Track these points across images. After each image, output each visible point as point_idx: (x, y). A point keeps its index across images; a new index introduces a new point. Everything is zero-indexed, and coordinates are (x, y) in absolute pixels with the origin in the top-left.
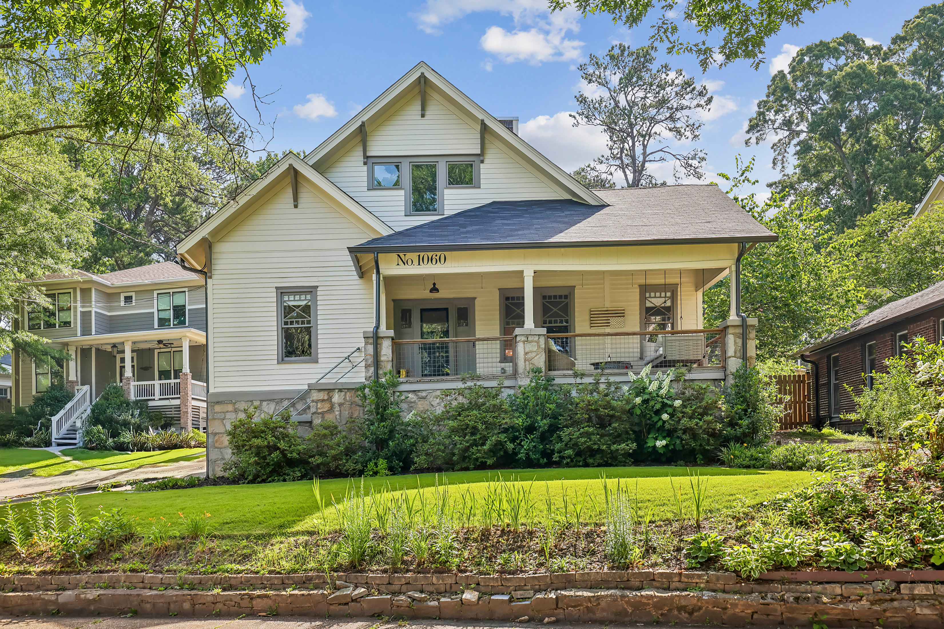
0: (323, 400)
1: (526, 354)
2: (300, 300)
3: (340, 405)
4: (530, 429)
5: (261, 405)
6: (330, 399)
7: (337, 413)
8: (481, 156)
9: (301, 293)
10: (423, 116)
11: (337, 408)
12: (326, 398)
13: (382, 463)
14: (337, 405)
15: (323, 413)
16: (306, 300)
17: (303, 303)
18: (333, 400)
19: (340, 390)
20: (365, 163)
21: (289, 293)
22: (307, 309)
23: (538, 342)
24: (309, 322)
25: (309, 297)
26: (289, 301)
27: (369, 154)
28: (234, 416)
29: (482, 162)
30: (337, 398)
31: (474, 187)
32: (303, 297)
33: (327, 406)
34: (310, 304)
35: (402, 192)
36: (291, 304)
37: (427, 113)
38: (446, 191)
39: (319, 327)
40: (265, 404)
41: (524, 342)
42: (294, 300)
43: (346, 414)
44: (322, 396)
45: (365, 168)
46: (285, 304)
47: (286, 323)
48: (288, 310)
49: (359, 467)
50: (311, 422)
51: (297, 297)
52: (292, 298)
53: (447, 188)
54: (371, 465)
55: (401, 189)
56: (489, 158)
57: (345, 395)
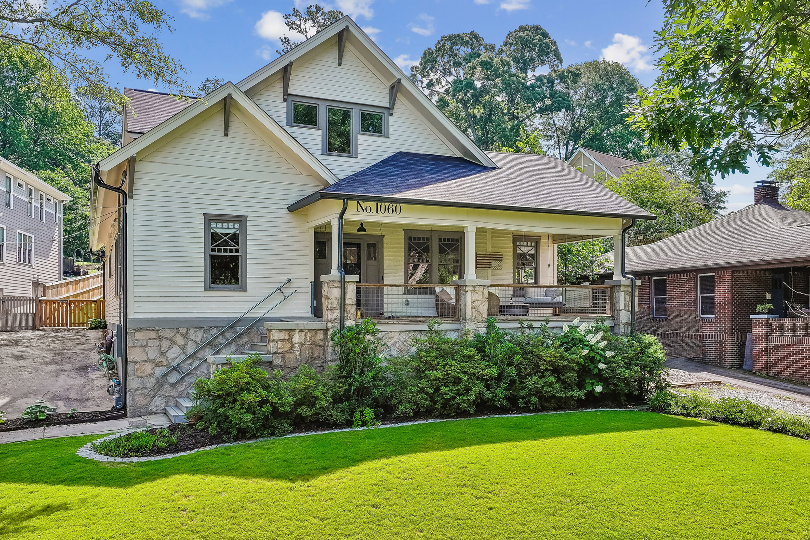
0: (284, 340)
1: (473, 302)
2: (228, 228)
3: (301, 345)
4: (500, 378)
5: (187, 333)
6: (291, 338)
7: (297, 353)
8: (390, 110)
9: (228, 221)
10: (340, 64)
11: (297, 349)
12: (287, 338)
13: (369, 413)
14: (297, 345)
15: (283, 353)
16: (234, 228)
17: (232, 231)
18: (294, 340)
19: (301, 331)
20: (285, 100)
21: (217, 221)
22: (234, 237)
23: (483, 292)
24: (237, 251)
25: (237, 226)
26: (216, 228)
27: (290, 92)
28: (158, 343)
29: (391, 115)
30: (297, 338)
31: (384, 136)
32: (231, 225)
33: (287, 346)
34: (238, 232)
35: (319, 132)
36: (218, 231)
37: (343, 62)
38: (359, 137)
39: (248, 256)
40: (192, 331)
41: (472, 291)
42: (222, 228)
43: (306, 354)
44: (283, 336)
45: (285, 104)
46: (212, 231)
47: (213, 250)
48: (215, 237)
49: (346, 416)
50: (271, 363)
51: (225, 225)
52: (219, 225)
53: (360, 134)
54: (357, 416)
55: (318, 129)
56: (396, 111)
57: (306, 335)
